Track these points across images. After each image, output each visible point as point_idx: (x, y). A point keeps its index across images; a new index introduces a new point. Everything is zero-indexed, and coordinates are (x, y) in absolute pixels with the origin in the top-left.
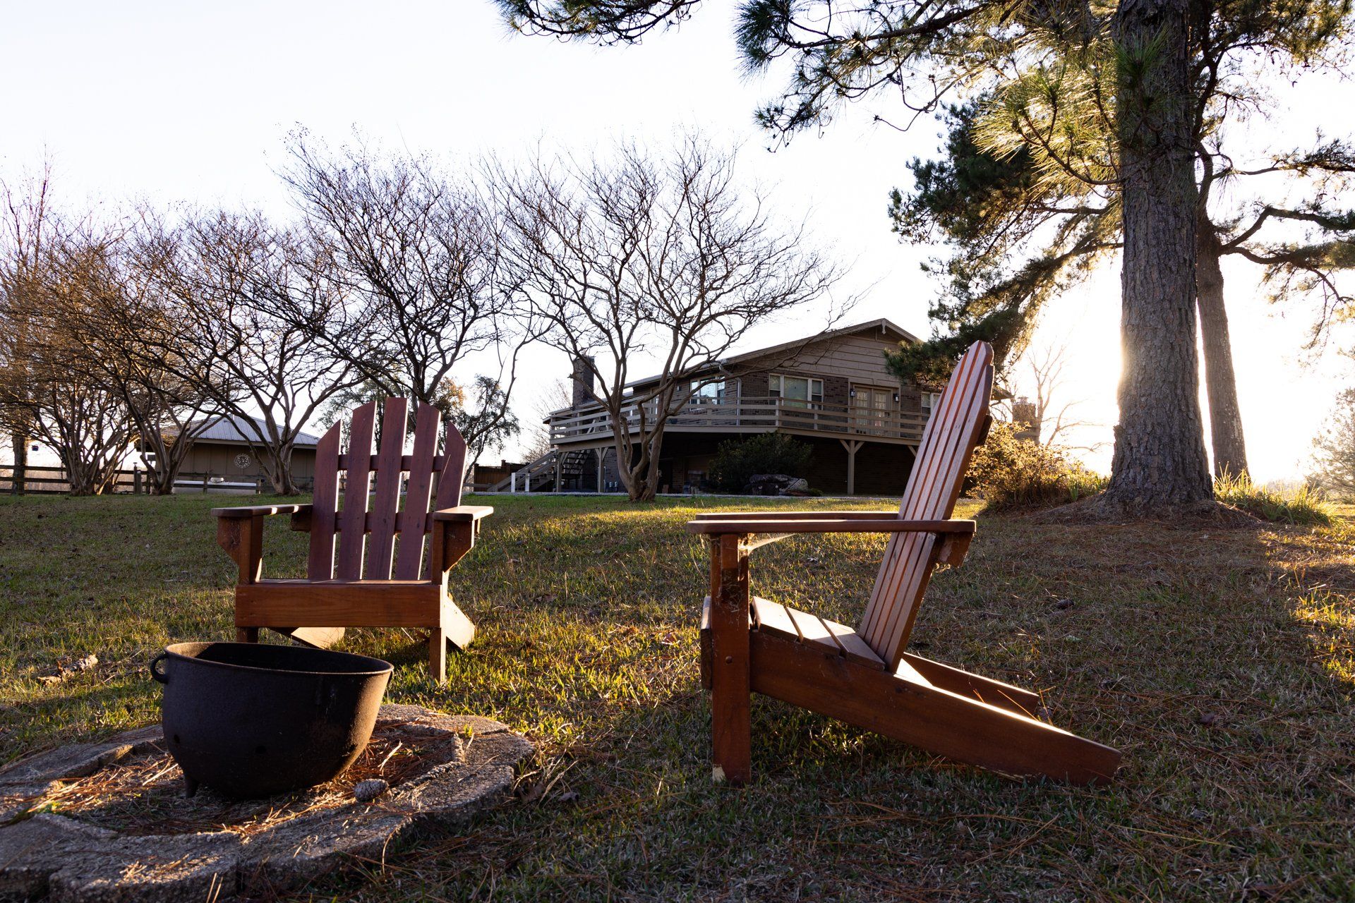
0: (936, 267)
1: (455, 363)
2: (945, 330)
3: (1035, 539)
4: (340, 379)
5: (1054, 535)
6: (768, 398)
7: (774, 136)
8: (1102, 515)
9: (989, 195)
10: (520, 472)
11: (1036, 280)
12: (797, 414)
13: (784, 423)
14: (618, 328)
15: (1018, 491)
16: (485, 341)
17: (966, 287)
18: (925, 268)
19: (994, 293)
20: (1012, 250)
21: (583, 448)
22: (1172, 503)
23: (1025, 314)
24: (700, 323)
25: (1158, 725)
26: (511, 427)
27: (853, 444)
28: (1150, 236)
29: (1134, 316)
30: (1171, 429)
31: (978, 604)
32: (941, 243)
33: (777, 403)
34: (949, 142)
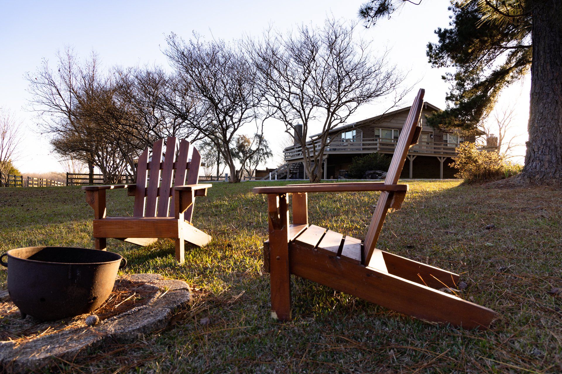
0: (449, 77)
1: (239, 128)
2: (452, 105)
3: (482, 196)
4: (197, 136)
5: (493, 194)
6: (375, 138)
7: (369, 21)
8: (519, 184)
9: (473, 42)
10: (273, 172)
11: (496, 80)
12: (387, 145)
13: (381, 149)
14: (303, 110)
15: (479, 174)
16: (251, 118)
17: (463, 85)
18: (444, 78)
19: (476, 87)
20: (485, 68)
21: (298, 162)
22: (555, 178)
23: (491, 96)
24: (338, 106)
25: (526, 293)
26: (268, 154)
27: (412, 157)
28: (546, 48)
29: (537, 88)
30: (555, 142)
31: (446, 227)
32: (451, 66)
33: (378, 140)
34: (455, 20)
